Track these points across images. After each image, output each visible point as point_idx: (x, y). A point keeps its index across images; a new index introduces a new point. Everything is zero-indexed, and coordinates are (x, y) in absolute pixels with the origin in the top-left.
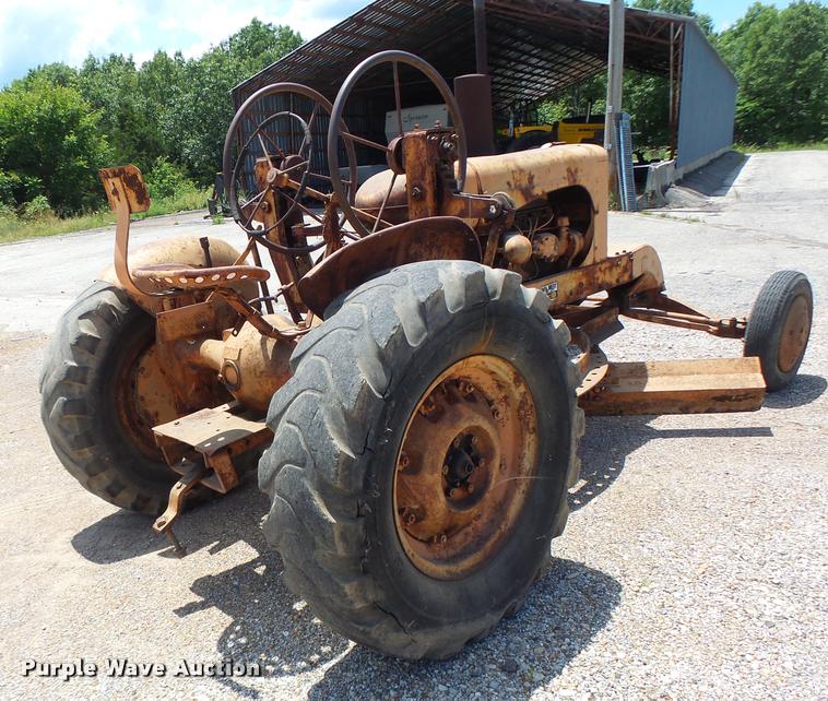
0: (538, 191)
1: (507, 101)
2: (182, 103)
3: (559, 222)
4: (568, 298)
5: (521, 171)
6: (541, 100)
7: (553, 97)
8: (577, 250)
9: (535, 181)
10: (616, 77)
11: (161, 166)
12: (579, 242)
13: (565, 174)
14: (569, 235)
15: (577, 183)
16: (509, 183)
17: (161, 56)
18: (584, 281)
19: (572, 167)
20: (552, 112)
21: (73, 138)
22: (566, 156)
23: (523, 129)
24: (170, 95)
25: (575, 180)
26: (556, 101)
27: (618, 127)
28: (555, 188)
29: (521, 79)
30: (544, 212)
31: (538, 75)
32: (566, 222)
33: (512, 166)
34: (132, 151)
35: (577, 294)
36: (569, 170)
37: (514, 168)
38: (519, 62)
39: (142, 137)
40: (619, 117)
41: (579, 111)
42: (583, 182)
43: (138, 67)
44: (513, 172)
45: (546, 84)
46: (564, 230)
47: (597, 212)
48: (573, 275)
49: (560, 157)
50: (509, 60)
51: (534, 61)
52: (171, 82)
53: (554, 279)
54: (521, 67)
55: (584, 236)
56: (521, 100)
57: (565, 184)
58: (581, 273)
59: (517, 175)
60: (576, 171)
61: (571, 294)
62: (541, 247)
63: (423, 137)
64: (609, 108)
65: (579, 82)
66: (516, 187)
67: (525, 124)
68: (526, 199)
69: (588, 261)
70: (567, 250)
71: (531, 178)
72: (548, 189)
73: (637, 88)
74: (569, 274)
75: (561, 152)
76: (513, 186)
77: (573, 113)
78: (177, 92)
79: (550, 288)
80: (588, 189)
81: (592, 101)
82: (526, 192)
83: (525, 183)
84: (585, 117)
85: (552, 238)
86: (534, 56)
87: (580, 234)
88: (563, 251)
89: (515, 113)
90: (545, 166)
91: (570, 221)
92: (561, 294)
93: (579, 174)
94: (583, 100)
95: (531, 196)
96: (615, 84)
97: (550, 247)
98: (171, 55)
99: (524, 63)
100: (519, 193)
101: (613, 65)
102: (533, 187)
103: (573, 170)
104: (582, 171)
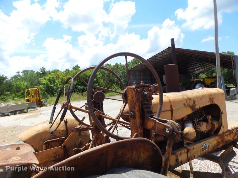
0: (197, 107)
1: (192, 73)
2: (120, 73)
3: (207, 117)
4: (213, 148)
5: (190, 99)
6: (200, 73)
7: (203, 73)
8: (216, 128)
9: (196, 103)
10: (219, 68)
11: (114, 86)
12: (216, 125)
13: (208, 100)
14: (212, 122)
15: (213, 103)
16: (184, 104)
17: (117, 64)
18: (220, 140)
19: (211, 97)
20: (203, 76)
21: (95, 80)
22: (208, 93)
23: (196, 80)
24: (117, 71)
25: (213, 102)
26: (204, 73)
27: (220, 80)
28: (204, 105)
29: (195, 69)
30: (201, 113)
31: (199, 68)
32: (210, 117)
33: (186, 97)
34: (108, 82)
35: (217, 145)
36: (210, 98)
37: (187, 98)
38: (194, 65)
39: (111, 80)
40: (220, 78)
41: (209, 76)
42: (216, 102)
43: (112, 66)
44: (186, 100)
45: (201, 70)
46: (210, 120)
47: (223, 113)
48: (215, 138)
49: (206, 93)
50: (192, 65)
51: (198, 65)
52: (118, 69)
53: (207, 141)
54: (195, 66)
55: (218, 122)
56: (195, 73)
57: (209, 103)
58: (218, 137)
59: (188, 101)
60: (213, 98)
61: (215, 146)
62: (201, 128)
63: (134, 89)
64: (218, 75)
65: (209, 70)
66: (188, 105)
67: (196, 78)
68: (193, 110)
69: (221, 132)
70: (211, 128)
71: (194, 102)
72: (202, 106)
73: (223, 71)
74: (213, 138)
75: (206, 92)
76: (186, 105)
77: (208, 76)
78: (119, 71)
79: (205, 145)
80: (219, 105)
81: (212, 73)
82: (192, 107)
83: (192, 104)
84: (211, 77)
85: (205, 124)
86: (198, 64)
87: (216, 122)
88: (210, 129)
89: (193, 76)
90: (200, 97)
91: (212, 117)
92: (210, 147)
93: (214, 99)
94: (210, 73)
95: (194, 108)
96: (219, 70)
97: (204, 127)
98: (119, 64)
99: (195, 65)
100: (189, 108)
101: (218, 65)
102: (195, 105)
103: (211, 98)
104: (215, 98)
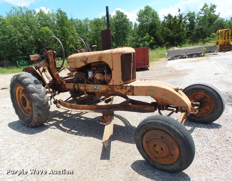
0: (88, 62)
3: (104, 71)
5: (85, 57)
13: (98, 58)
18: (109, 89)
25: (101, 60)
35: (107, 92)
42: (104, 60)
44: (82, 57)
46: (106, 73)
47: (113, 70)
53: (97, 85)
57: (97, 61)
58: (107, 87)
61: (104, 91)
69: (111, 84)
71: (87, 59)
74: (103, 85)
76: (82, 61)
80: (107, 63)
103: (101, 57)
104: (104, 57)
